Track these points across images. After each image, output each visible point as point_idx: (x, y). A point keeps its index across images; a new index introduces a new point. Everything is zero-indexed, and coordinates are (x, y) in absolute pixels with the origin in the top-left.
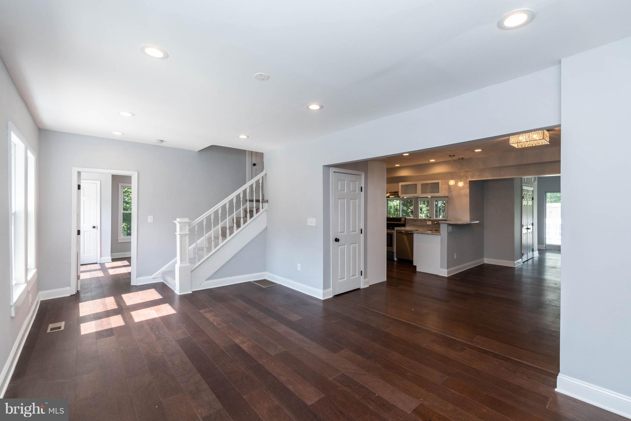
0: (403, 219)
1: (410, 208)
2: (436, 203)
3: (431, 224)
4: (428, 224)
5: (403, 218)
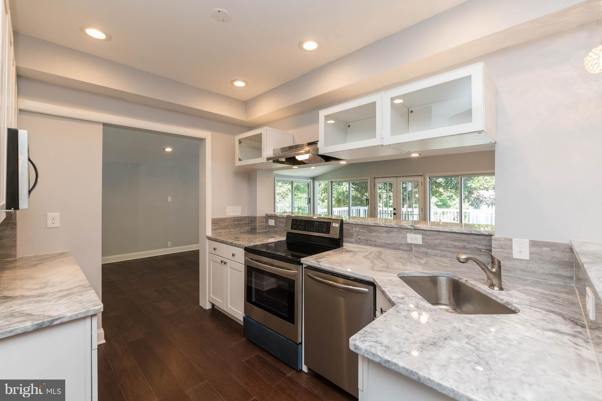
0: (334, 225)
1: (365, 194)
2: (404, 186)
3: (420, 242)
4: (409, 241)
5: (336, 220)
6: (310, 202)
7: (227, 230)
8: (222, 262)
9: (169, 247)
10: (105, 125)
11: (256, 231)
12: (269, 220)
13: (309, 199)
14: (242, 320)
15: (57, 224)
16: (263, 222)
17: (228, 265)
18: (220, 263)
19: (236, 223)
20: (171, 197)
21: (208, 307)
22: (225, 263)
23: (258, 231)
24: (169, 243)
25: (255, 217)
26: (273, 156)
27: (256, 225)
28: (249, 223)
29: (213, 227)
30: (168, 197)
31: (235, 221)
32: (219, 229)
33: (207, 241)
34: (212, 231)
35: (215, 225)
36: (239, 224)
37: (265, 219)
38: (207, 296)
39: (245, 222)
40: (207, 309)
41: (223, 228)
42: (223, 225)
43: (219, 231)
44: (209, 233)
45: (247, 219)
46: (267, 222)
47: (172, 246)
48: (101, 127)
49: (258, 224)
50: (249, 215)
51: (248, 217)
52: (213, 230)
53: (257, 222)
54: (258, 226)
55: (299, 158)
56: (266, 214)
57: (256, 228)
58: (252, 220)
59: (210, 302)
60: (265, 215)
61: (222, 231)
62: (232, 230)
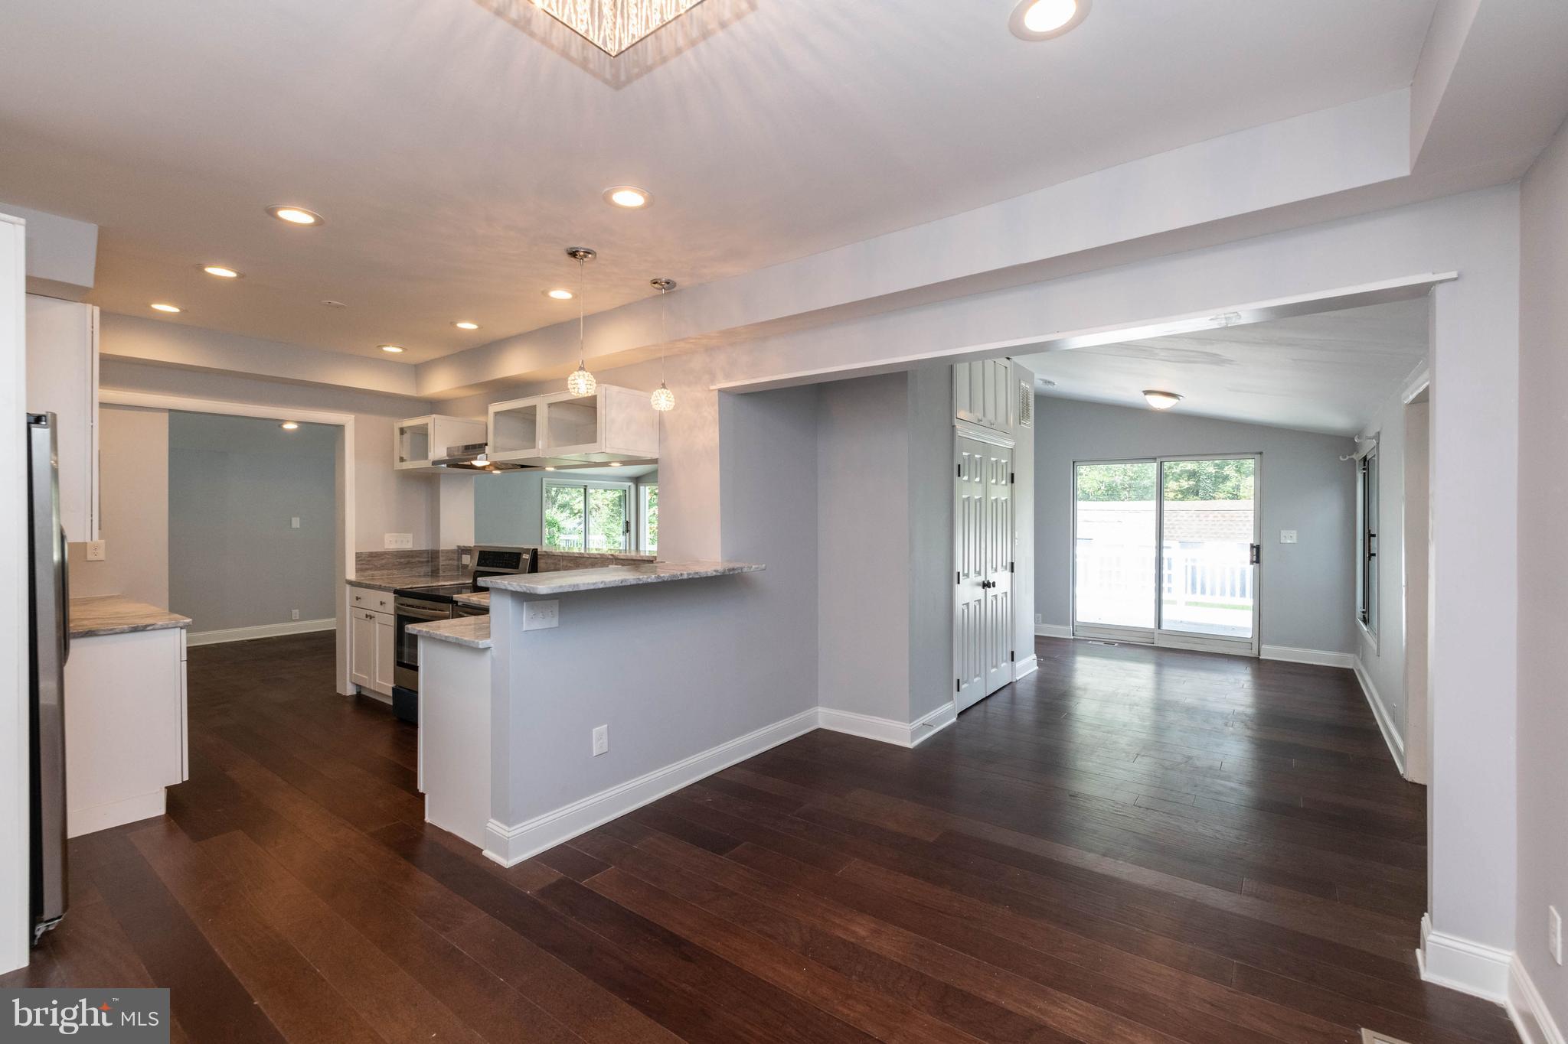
0: (524, 556)
5: (527, 551)
6: (628, 530)
7: (385, 572)
8: (367, 616)
9: (294, 621)
10: (172, 412)
11: (438, 573)
12: (463, 556)
13: (627, 523)
14: (390, 693)
15: (101, 555)
16: (453, 559)
17: (377, 620)
18: (365, 618)
19: (402, 560)
20: (298, 519)
21: (350, 691)
22: (371, 617)
23: (441, 573)
24: (296, 612)
25: (437, 552)
26: (447, 458)
27: (438, 565)
28: (428, 562)
29: (358, 566)
30: (293, 519)
31: (401, 557)
32: (371, 569)
33: (348, 587)
34: (356, 572)
35: (361, 562)
36: (408, 563)
37: (456, 555)
38: (348, 675)
39: (422, 560)
40: (348, 695)
41: (377, 568)
42: (377, 563)
43: (369, 572)
44: (351, 574)
45: (425, 555)
46: (460, 559)
47: (301, 619)
48: (166, 416)
49: (442, 561)
50: (430, 548)
51: (427, 551)
52: (357, 570)
53: (441, 558)
54: (443, 565)
55: (477, 463)
56: (458, 547)
57: (438, 569)
58: (433, 556)
59: (352, 682)
60: (456, 548)
61: (376, 572)
62: (395, 572)
